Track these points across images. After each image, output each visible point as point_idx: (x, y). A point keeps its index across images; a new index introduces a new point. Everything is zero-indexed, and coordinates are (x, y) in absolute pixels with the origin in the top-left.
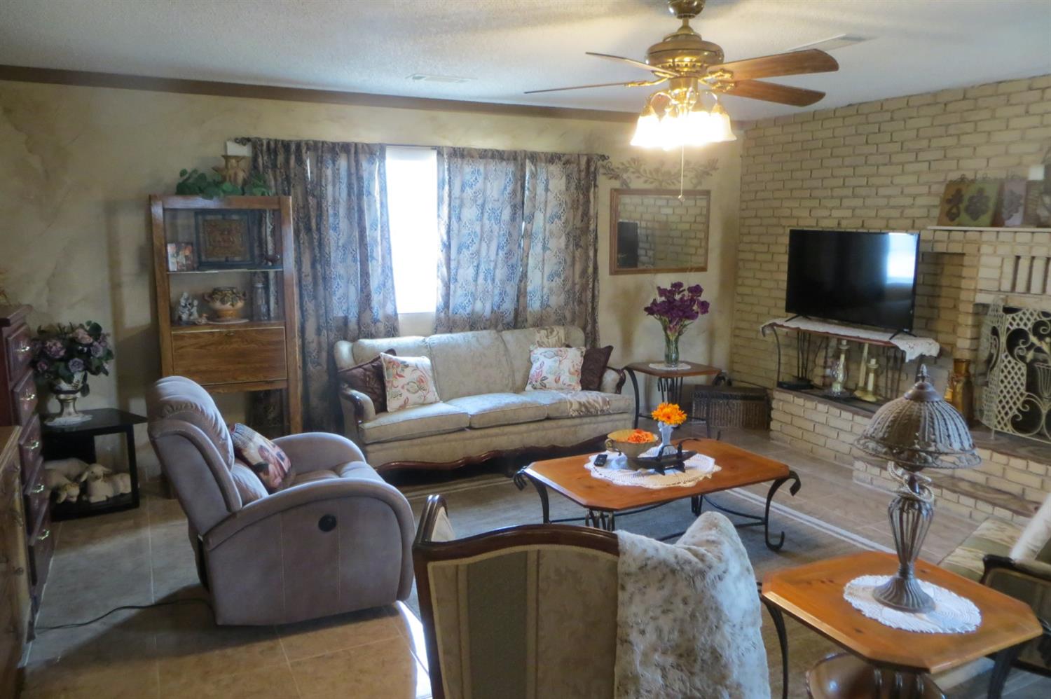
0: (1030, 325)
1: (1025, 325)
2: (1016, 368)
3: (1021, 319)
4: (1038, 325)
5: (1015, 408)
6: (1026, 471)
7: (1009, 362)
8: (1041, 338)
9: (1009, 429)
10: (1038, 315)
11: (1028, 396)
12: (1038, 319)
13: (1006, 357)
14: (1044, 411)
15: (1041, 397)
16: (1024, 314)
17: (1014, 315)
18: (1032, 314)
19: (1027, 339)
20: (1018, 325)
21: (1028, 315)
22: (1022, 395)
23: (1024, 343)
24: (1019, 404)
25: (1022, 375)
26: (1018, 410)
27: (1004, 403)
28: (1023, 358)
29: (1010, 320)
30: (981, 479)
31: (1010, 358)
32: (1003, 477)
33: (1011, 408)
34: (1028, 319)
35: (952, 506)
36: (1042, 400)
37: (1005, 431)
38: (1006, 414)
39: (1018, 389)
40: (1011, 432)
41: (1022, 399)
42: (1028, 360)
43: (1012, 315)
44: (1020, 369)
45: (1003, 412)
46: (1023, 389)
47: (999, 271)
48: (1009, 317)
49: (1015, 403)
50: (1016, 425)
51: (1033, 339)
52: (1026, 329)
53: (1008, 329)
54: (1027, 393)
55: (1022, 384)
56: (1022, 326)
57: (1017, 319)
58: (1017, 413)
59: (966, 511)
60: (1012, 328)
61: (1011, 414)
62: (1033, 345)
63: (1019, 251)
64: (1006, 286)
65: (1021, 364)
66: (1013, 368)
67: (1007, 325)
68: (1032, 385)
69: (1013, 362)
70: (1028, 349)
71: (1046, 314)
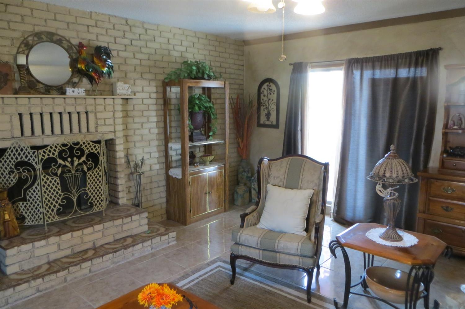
0: (56, 154)
1: (53, 154)
2: (53, 181)
3: (50, 151)
4: (60, 153)
5: (57, 205)
7: (48, 179)
8: (64, 159)
9: (57, 219)
10: (60, 147)
11: (64, 195)
12: (61, 149)
13: (45, 176)
14: (75, 200)
15: (71, 193)
16: (51, 148)
17: (44, 150)
18: (56, 147)
19: (57, 162)
20: (48, 155)
21: (54, 147)
22: (60, 195)
23: (54, 165)
24: (59, 201)
25: (58, 184)
26: (60, 205)
27: (49, 204)
28: (56, 174)
29: (42, 153)
31: (47, 176)
33: (55, 206)
34: (55, 150)
36: (72, 194)
37: (54, 220)
38: (53, 210)
39: (57, 193)
40: (58, 220)
41: (60, 198)
42: (59, 175)
43: (42, 150)
44: (55, 181)
45: (50, 211)
46: (60, 192)
47: (9, 125)
48: (41, 151)
49: (57, 202)
50: (59, 213)
51: (60, 161)
52: (55, 156)
53: (42, 159)
54: (63, 194)
55: (59, 189)
56: (51, 155)
57: (47, 152)
58: (59, 207)
60: (45, 158)
61: (55, 209)
62: (60, 165)
64: (18, 133)
65: (55, 178)
66: (51, 182)
67: (41, 157)
68: (65, 187)
69: (50, 178)
70: (58, 168)
71: (64, 145)
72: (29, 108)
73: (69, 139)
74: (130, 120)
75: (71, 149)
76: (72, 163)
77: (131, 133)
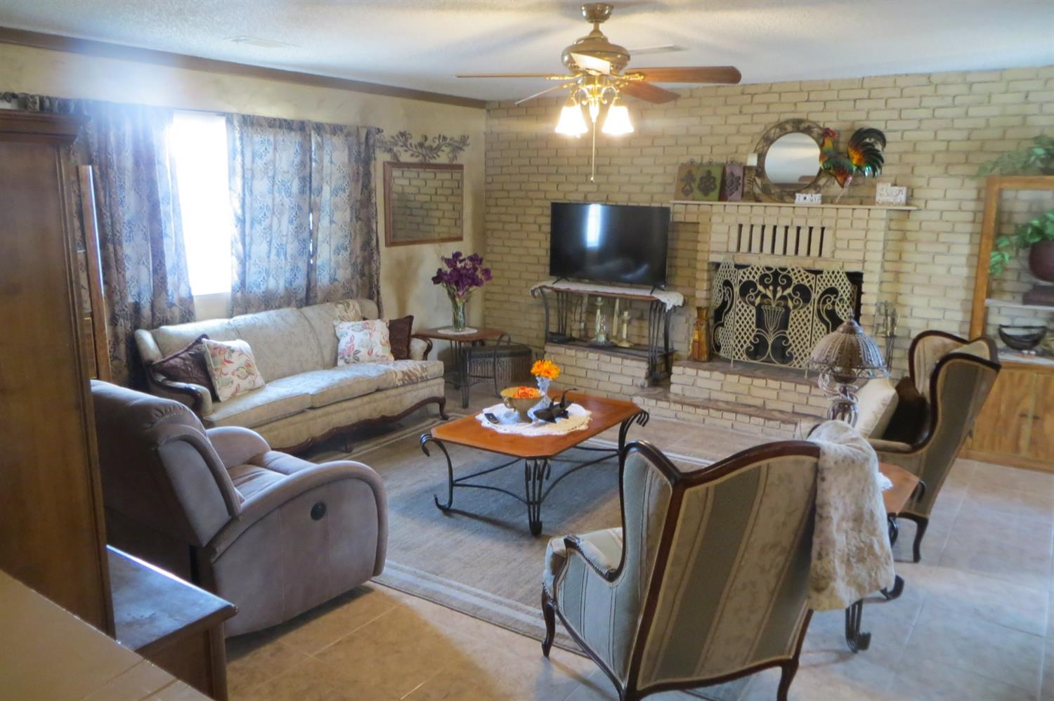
0: (757, 277)
1: (754, 277)
2: (748, 311)
3: (750, 273)
4: (763, 277)
5: (748, 342)
6: (766, 387)
7: (743, 307)
8: (766, 287)
9: (745, 358)
10: (763, 269)
11: (758, 331)
12: (763, 272)
13: (740, 302)
14: (770, 342)
15: (767, 332)
16: (752, 269)
17: (745, 270)
18: (758, 269)
19: (755, 288)
20: (748, 277)
21: (755, 269)
22: (753, 331)
23: (753, 291)
24: (751, 338)
25: (753, 315)
26: (751, 342)
27: (740, 338)
28: (753, 303)
29: (742, 274)
30: (732, 398)
31: (743, 303)
32: (749, 394)
33: (745, 342)
34: (756, 273)
35: (718, 422)
36: (768, 333)
37: (742, 359)
38: (742, 346)
39: (750, 326)
40: (746, 360)
41: (753, 334)
42: (756, 304)
43: (743, 270)
44: (751, 311)
45: (739, 346)
46: (754, 326)
47: (726, 236)
48: (741, 272)
49: (748, 338)
50: (748, 352)
51: (760, 288)
52: (755, 281)
53: (741, 281)
54: (757, 329)
55: (753, 323)
56: (751, 278)
57: (747, 273)
58: (750, 345)
59: (729, 424)
60: (744, 280)
61: (745, 347)
62: (760, 292)
63: (743, 220)
64: (733, 247)
65: (751, 307)
66: (745, 311)
67: (740, 278)
68: (760, 323)
69: (745, 306)
70: (756, 296)
71: (769, 269)
72: (750, 218)
73: (776, 262)
74: (909, 247)
75: (776, 274)
76: (775, 292)
77: (907, 268)
